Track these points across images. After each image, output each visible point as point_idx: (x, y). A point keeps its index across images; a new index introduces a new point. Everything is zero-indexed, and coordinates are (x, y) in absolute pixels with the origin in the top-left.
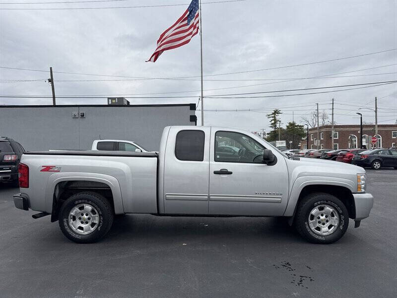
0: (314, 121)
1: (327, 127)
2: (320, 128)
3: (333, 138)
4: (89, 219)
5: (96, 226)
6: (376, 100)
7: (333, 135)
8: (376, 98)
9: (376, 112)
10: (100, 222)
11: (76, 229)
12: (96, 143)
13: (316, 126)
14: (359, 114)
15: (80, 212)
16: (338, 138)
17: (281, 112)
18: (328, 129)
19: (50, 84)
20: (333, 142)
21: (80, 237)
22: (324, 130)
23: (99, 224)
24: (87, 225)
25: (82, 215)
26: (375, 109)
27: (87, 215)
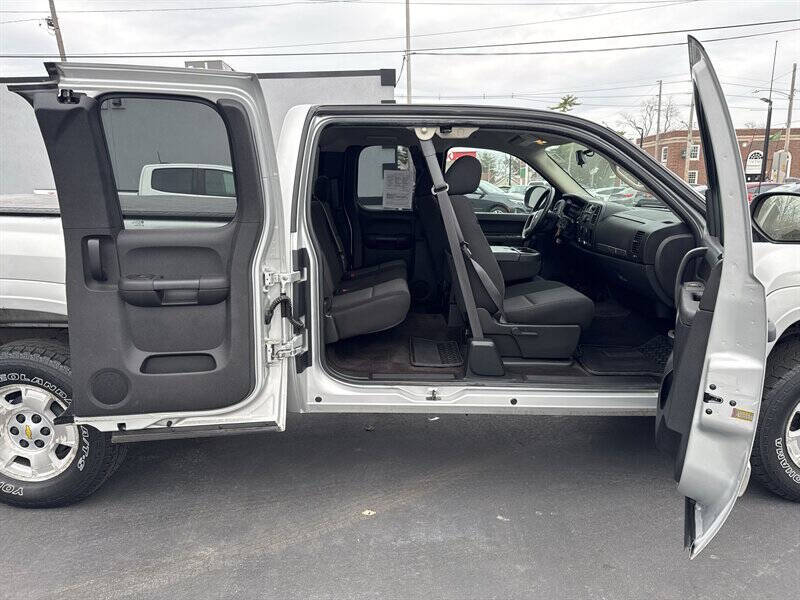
0: (648, 123)
1: (675, 133)
2: (663, 136)
3: (689, 159)
4: (45, 431)
5: (71, 456)
6: (795, 70)
7: (688, 151)
8: (795, 65)
9: (791, 99)
10: (81, 443)
11: (8, 465)
12: (147, 171)
13: (653, 132)
14: (767, 101)
15: (9, 412)
16: (698, 159)
17: (577, 101)
18: (678, 139)
19: (51, 30)
20: (687, 166)
21: (20, 492)
22: (670, 141)
23: (80, 446)
24: (42, 450)
25: (21, 418)
26: (789, 93)
27: (36, 419)
